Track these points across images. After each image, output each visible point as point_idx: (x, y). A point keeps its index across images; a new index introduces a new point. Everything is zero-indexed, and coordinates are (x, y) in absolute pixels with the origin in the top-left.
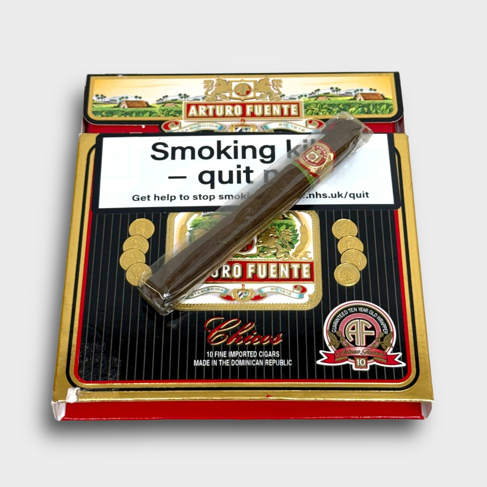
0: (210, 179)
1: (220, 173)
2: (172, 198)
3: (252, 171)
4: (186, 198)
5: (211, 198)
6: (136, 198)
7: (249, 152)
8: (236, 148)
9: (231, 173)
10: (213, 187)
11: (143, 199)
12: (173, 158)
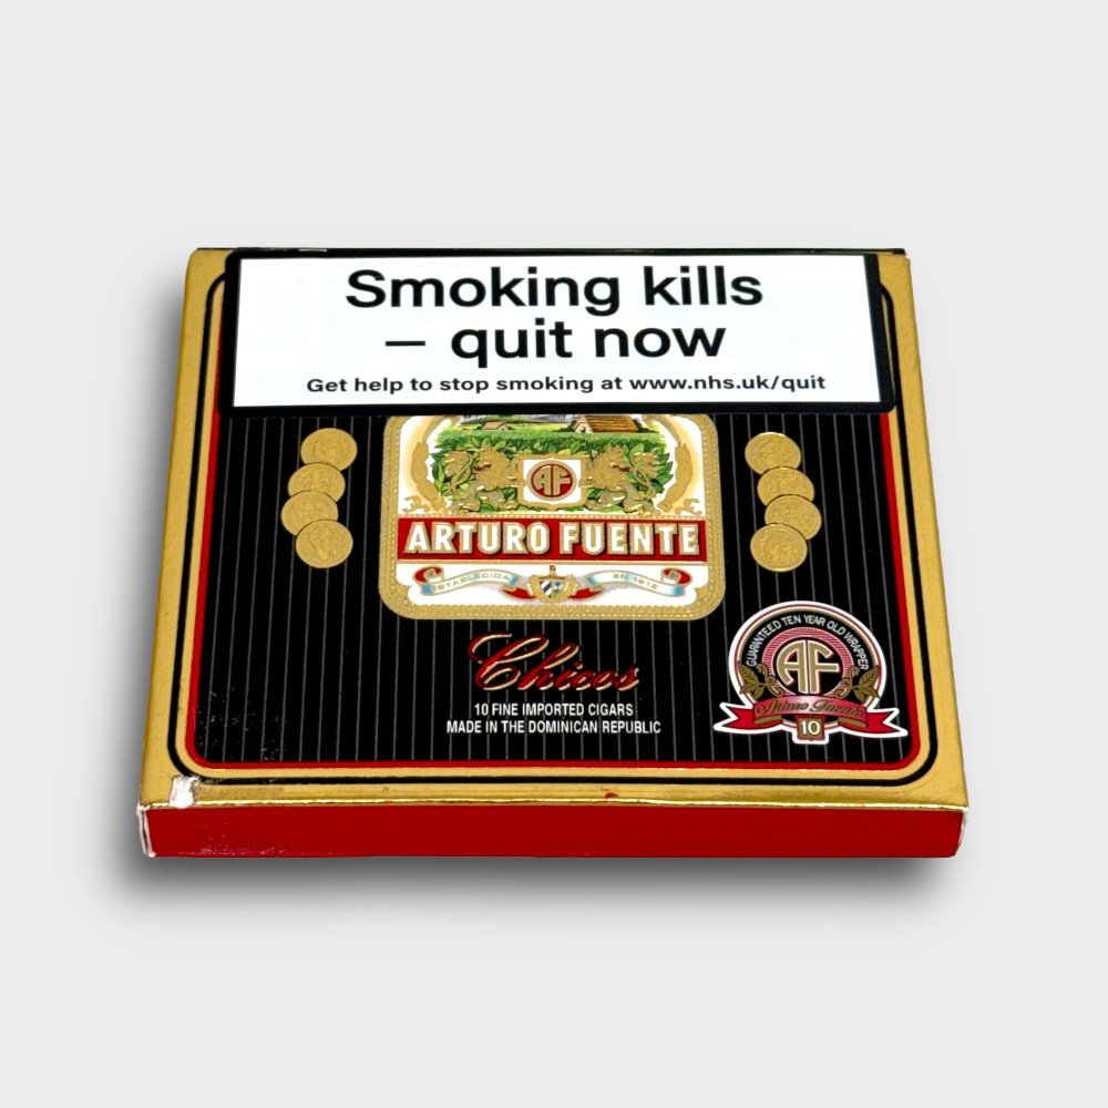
0: (477, 347)
1: (500, 335)
2: (395, 387)
3: (569, 332)
4: (426, 386)
5: (480, 386)
6: (314, 386)
7: (562, 291)
8: (533, 284)
9: (523, 335)
10: (483, 364)
11: (330, 387)
12: (396, 302)
